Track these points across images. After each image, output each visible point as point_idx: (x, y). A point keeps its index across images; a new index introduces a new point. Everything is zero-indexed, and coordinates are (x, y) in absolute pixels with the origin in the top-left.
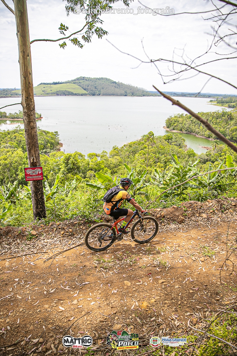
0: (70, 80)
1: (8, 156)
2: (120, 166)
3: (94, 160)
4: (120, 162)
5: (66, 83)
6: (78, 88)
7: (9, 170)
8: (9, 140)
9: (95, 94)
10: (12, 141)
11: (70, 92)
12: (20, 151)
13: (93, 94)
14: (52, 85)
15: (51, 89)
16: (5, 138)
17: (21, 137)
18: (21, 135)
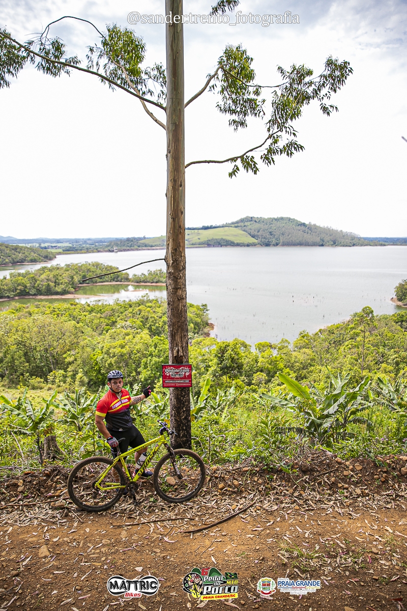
0: (230, 222)
1: (126, 342)
2: (312, 368)
3: (266, 354)
4: (313, 360)
5: (223, 227)
6: (242, 235)
7: (127, 365)
8: (130, 317)
9: (271, 243)
10: (134, 317)
11: (229, 241)
12: (145, 334)
13: (266, 243)
14: (200, 231)
15: (199, 237)
16: (124, 313)
17: (149, 312)
18: (149, 309)
